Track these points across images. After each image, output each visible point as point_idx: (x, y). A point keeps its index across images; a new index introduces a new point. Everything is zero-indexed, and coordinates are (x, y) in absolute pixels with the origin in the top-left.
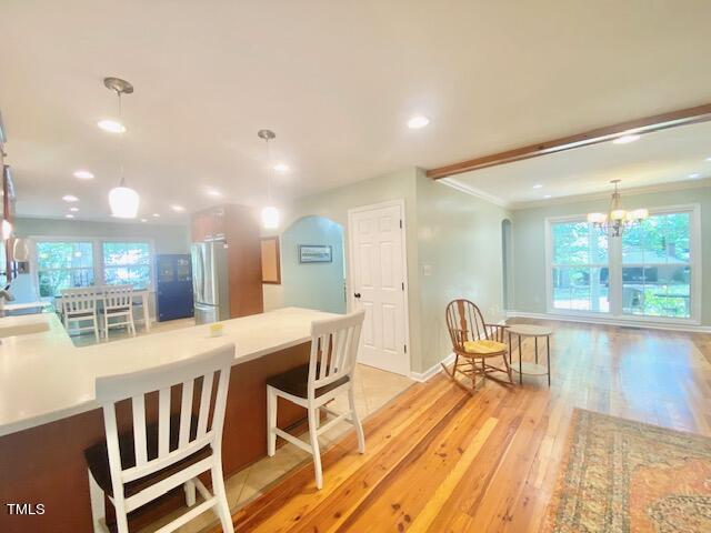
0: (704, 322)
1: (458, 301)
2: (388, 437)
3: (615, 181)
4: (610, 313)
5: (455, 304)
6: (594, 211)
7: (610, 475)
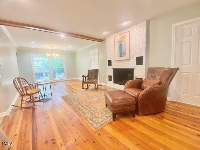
0: (68, 78)
1: (17, 78)
2: (16, 135)
3: (52, 47)
4: (50, 80)
5: (16, 79)
6: (48, 53)
7: (77, 102)
